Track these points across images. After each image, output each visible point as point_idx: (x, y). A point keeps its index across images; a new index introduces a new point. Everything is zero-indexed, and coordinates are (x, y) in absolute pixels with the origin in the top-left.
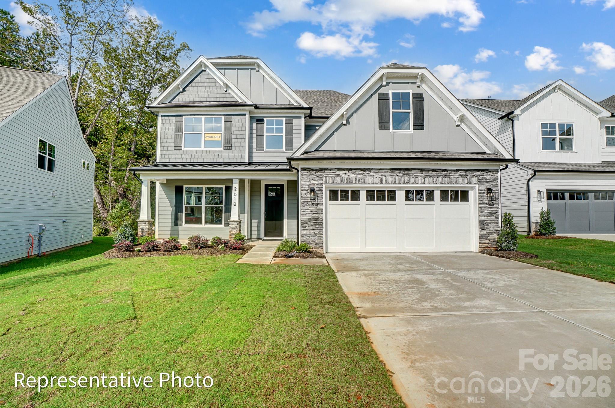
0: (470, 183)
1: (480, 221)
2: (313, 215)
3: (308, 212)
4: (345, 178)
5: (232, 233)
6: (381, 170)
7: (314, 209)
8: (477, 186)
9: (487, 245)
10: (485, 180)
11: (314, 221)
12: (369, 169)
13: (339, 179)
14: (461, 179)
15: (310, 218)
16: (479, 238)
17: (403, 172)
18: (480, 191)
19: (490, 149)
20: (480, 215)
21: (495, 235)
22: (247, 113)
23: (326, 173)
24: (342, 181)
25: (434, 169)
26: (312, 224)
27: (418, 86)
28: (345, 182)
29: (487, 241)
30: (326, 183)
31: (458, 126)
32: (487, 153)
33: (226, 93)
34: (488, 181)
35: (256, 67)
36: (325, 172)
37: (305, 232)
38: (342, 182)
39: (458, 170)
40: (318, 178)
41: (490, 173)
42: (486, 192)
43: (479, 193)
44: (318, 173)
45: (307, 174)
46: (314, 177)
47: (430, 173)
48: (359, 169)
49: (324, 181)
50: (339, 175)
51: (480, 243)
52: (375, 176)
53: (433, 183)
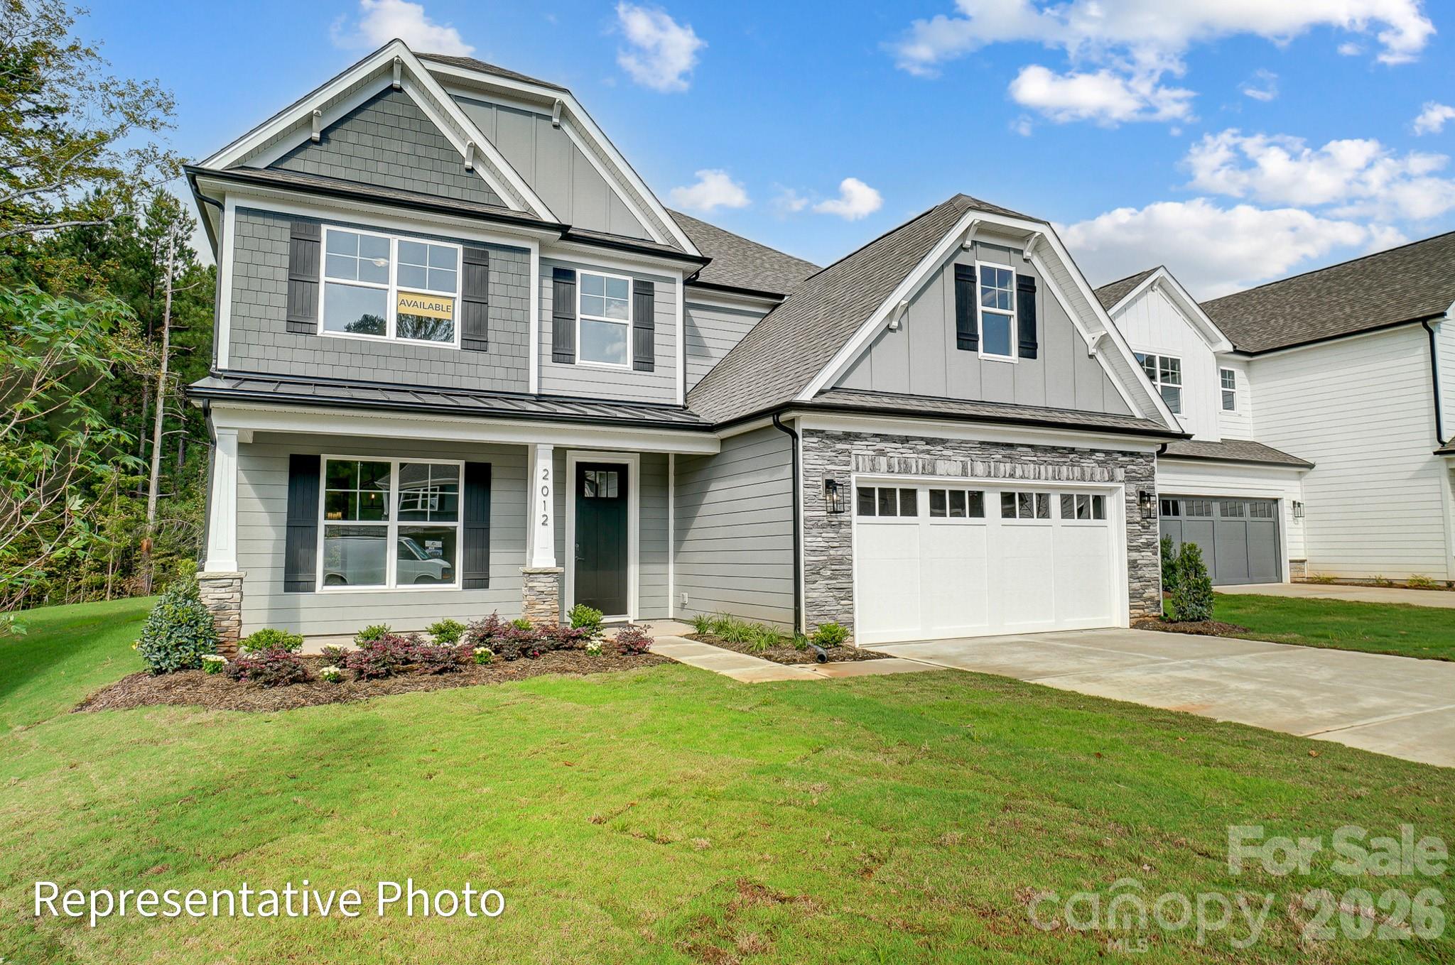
0: (1112, 480)
1: (1129, 562)
2: (832, 552)
3: (820, 543)
4: (896, 460)
5: (538, 607)
6: (963, 445)
7: (832, 535)
8: (1123, 485)
9: (1141, 611)
10: (1134, 474)
11: (833, 567)
12: (942, 440)
13: (883, 461)
14: (1098, 470)
15: (826, 558)
16: (1130, 597)
17: (1003, 452)
18: (1129, 498)
19: (1141, 410)
20: (1130, 549)
21: (1153, 589)
22: (534, 248)
23: (858, 447)
24: (889, 466)
25: (1054, 447)
26: (829, 573)
27: (1025, 260)
28: (896, 470)
29: (1142, 603)
30: (857, 469)
31: (1091, 356)
32: (1138, 417)
33: (469, 175)
34: (1139, 476)
35: (556, 112)
36: (855, 443)
37: (815, 595)
38: (890, 470)
39: (1093, 451)
40: (840, 458)
41: (1141, 460)
42: (1138, 500)
43: (1127, 502)
44: (839, 446)
45: (816, 445)
46: (834, 454)
47: (1049, 455)
48: (922, 439)
49: (853, 466)
50: (881, 453)
51: (1131, 607)
52: (953, 458)
53: (1054, 478)
